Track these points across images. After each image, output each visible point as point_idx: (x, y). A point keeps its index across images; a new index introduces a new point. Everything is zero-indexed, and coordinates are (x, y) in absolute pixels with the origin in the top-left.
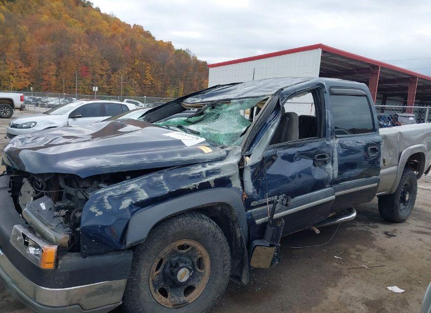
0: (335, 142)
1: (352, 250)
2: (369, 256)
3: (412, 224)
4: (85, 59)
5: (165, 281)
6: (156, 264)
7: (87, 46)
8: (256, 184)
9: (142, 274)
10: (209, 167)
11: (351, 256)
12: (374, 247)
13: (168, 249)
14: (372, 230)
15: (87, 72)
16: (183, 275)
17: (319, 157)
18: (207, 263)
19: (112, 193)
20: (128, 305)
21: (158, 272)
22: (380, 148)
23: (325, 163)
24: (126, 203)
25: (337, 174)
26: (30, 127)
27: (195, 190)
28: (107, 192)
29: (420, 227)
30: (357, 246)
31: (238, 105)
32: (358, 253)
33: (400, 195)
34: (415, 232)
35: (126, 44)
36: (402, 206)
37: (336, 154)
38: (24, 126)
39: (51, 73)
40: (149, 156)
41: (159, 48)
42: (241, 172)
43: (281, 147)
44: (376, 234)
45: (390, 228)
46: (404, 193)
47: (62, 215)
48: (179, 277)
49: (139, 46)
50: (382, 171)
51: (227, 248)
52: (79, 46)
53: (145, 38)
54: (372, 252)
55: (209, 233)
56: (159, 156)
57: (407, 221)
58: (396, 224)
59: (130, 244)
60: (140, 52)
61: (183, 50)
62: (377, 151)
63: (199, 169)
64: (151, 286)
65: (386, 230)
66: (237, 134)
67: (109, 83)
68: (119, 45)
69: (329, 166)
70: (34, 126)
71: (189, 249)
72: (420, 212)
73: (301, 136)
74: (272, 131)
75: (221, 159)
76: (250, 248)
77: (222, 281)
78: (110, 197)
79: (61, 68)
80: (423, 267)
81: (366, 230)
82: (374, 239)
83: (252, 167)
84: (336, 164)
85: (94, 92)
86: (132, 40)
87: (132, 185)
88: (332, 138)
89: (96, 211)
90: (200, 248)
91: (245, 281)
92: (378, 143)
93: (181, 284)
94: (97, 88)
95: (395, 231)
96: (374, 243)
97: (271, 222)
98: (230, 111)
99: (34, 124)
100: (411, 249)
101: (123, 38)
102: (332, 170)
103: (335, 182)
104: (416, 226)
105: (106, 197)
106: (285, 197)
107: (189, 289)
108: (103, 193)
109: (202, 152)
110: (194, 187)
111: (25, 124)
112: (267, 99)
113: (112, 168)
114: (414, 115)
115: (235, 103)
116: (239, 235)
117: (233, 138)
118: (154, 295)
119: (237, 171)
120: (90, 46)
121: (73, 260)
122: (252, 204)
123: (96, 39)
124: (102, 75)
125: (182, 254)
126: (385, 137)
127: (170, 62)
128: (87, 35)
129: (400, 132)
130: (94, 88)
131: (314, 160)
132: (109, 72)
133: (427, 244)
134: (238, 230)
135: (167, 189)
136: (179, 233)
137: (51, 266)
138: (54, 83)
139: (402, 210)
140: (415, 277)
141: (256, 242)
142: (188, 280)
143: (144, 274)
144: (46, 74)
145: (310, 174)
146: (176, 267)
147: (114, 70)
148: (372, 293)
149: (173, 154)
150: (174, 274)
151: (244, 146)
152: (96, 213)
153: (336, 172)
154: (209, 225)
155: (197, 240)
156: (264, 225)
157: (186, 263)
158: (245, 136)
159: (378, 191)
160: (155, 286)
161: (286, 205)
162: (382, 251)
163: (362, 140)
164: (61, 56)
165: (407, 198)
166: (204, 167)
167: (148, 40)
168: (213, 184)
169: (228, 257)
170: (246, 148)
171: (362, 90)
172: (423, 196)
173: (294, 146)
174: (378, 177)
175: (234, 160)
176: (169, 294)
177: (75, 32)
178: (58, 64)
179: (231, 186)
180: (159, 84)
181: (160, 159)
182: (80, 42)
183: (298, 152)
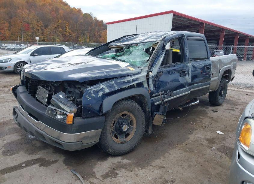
0: (190, 64)
1: (198, 119)
2: (206, 121)
3: (225, 106)
4: (27, 19)
5: (116, 131)
6: (113, 123)
7: (27, 11)
8: (154, 85)
9: (108, 127)
10: (134, 77)
11: (198, 121)
12: (208, 117)
13: (117, 116)
14: (206, 109)
15: (28, 27)
16: (125, 128)
17: (182, 72)
18: (135, 122)
19: (94, 89)
20: (102, 142)
21: (113, 127)
22: (210, 67)
23: (185, 75)
24: (100, 94)
25: (191, 80)
26: (7, 62)
27: (128, 89)
28: (92, 89)
29: (229, 107)
30: (200, 117)
31: (142, 46)
32: (200, 120)
33: (219, 92)
34: (226, 109)
35: (53, 10)
36: (220, 97)
37: (190, 70)
38: (4, 61)
39: (5, 29)
40: (107, 72)
41: (73, 12)
42: (148, 80)
43: (165, 67)
44: (208, 111)
45: (214, 108)
46: (221, 91)
47: (71, 100)
48: (123, 129)
49: (61, 11)
50: (212, 79)
51: (143, 115)
52: (22, 11)
53: (64, 6)
54: (207, 119)
55: (136, 108)
56: (111, 72)
57: (222, 105)
58: (217, 106)
59: (105, 112)
60: (62, 15)
61: (88, 13)
62: (209, 69)
63: (129, 78)
64: (111, 133)
65: (213, 109)
66: (145, 61)
67: (43, 35)
68: (48, 10)
69: (187, 76)
70: (10, 61)
71: (126, 116)
72: (229, 100)
73: (174, 61)
74: (161, 59)
75: (139, 73)
76: (153, 116)
77: (142, 131)
78: (94, 91)
79: (12, 25)
80: (232, 124)
81: (203, 109)
82: (207, 113)
83: (153, 77)
84: (190, 75)
85: (37, 40)
86: (56, 7)
87: (102, 86)
88: (188, 62)
89: (88, 97)
90: (131, 115)
91: (150, 132)
92: (210, 65)
93: (125, 132)
94: (38, 38)
95: (217, 109)
96: (208, 115)
97: (162, 103)
98: (138, 49)
99: (10, 60)
100: (225, 117)
101: (50, 6)
102: (188, 78)
103: (190, 84)
104: (227, 107)
105: (92, 91)
106: (170, 92)
107: (127, 135)
108: (90, 89)
109: (130, 70)
110: (128, 87)
111: (5, 60)
112: (158, 43)
113: (93, 78)
114: (223, 51)
115: (141, 45)
116: (148, 110)
117: (143, 63)
118: (113, 137)
119: (146, 79)
120: (29, 11)
121: (79, 120)
122: (153, 95)
123: (33, 6)
124: (38, 30)
125: (123, 118)
126: (213, 62)
127: (80, 21)
128: (27, 4)
129: (220, 59)
130: (36, 38)
131: (180, 73)
132: (43, 28)
133: (233, 114)
134: (147, 108)
135: (117, 88)
136: (123, 108)
137: (71, 123)
138: (7, 35)
139: (220, 99)
140: (228, 129)
141: (155, 113)
142: (127, 130)
143: (108, 128)
144: (2, 29)
145: (178, 81)
146: (121, 124)
147: (46, 26)
148: (209, 135)
149: (117, 71)
150: (121, 127)
151: (149, 67)
152: (89, 98)
153: (190, 79)
154: (135, 104)
155: (130, 112)
156: (159, 105)
157: (126, 122)
158: (149, 62)
159: (210, 89)
160: (113, 133)
161: (171, 95)
162: (212, 118)
163: (202, 64)
164: (11, 18)
165: (222, 93)
166: (132, 77)
167: (66, 7)
168: (135, 86)
169: (144, 120)
170: (149, 68)
171: (202, 37)
172: (230, 93)
173: (170, 67)
174: (209, 82)
175: (144, 74)
176: (118, 137)
177: (19, 2)
178: (10, 22)
179: (143, 87)
180: (74, 35)
181: (112, 74)
182: (22, 8)
183: (173, 70)
